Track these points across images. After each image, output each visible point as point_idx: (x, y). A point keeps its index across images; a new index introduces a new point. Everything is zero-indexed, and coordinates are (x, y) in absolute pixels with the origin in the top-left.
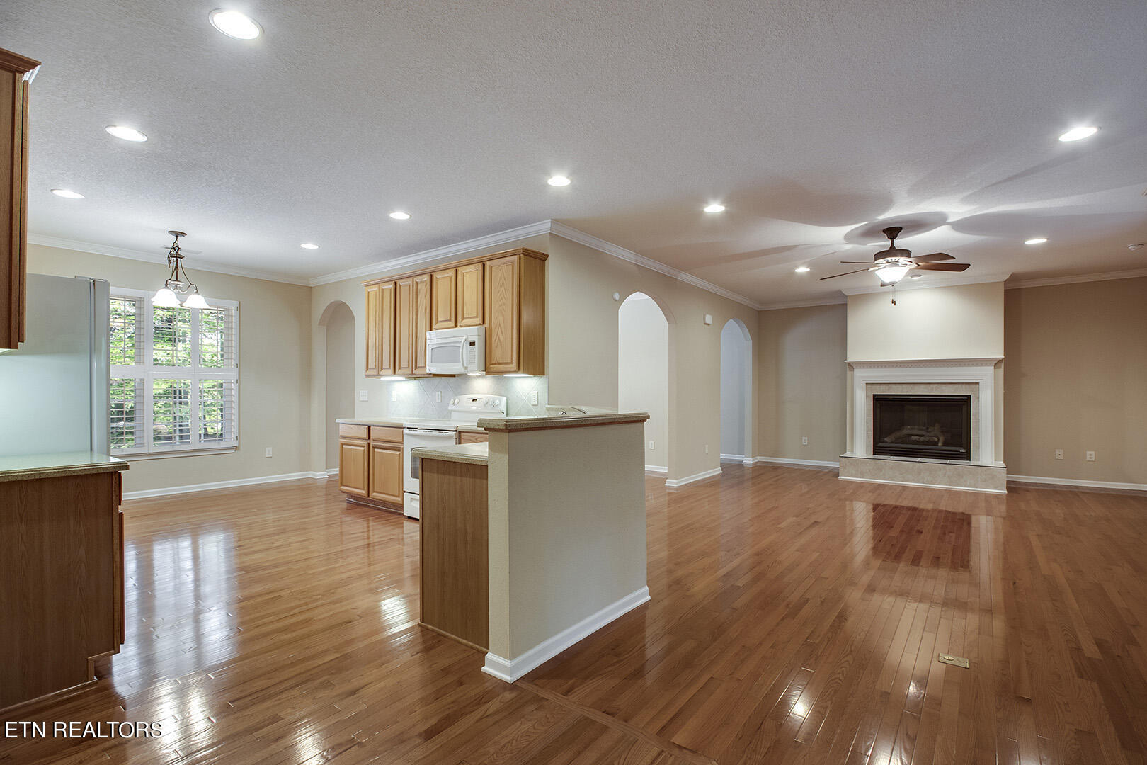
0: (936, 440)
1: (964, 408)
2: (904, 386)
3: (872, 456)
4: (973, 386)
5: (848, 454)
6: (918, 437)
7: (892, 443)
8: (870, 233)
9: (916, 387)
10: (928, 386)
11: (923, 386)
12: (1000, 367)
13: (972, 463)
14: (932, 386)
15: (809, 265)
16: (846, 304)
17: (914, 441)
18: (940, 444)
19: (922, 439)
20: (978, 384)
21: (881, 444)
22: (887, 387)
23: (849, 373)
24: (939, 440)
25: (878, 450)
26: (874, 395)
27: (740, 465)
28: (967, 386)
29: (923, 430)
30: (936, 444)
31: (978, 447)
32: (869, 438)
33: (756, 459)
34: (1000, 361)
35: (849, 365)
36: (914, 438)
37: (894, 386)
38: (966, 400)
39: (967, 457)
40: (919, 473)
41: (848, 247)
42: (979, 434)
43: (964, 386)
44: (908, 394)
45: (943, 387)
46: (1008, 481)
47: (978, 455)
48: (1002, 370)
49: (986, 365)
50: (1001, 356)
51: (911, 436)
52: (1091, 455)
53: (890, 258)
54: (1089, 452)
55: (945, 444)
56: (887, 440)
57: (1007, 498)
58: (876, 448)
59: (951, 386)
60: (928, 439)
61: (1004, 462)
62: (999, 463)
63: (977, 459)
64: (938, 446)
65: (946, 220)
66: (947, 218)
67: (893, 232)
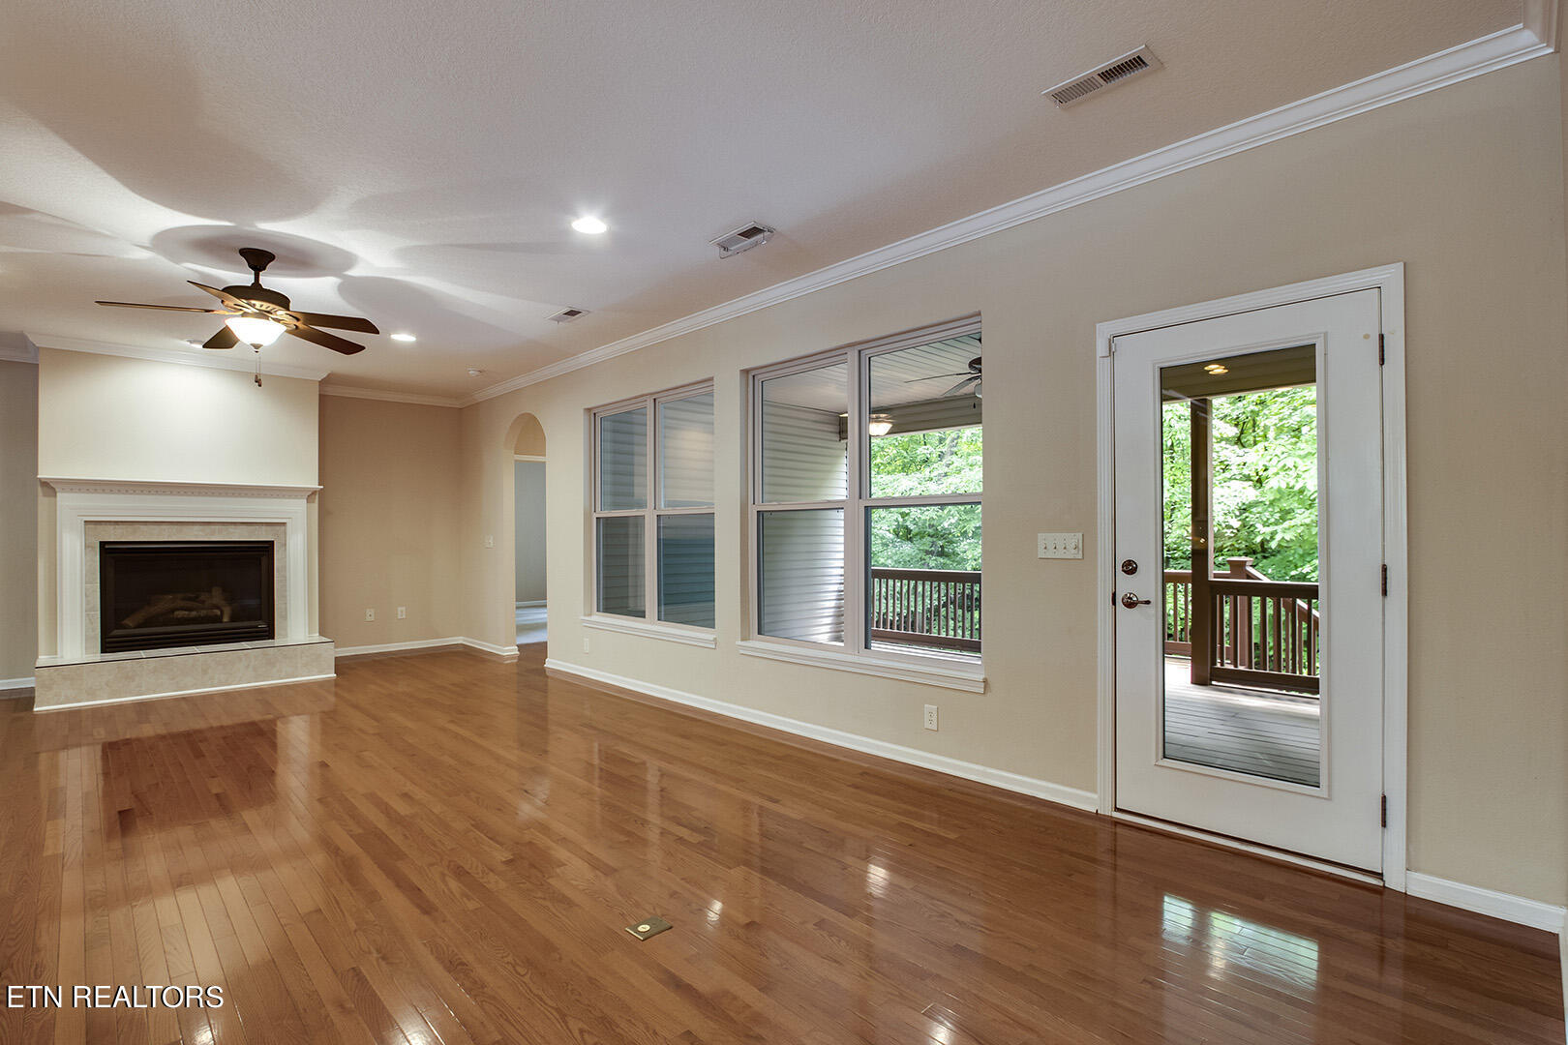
0: (219, 613)
1: (264, 560)
3: (98, 656)
4: (278, 528)
5: (44, 659)
6: (185, 613)
7: (135, 628)
8: (210, 246)
9: (185, 528)
10: (206, 527)
11: (196, 527)
12: (314, 502)
13: (278, 641)
16: (37, 367)
17: (180, 619)
18: (225, 619)
19: (194, 614)
20: (284, 524)
21: (116, 632)
22: (130, 528)
23: (44, 500)
24: (222, 614)
25: (110, 642)
26: (101, 542)
28: (269, 528)
29: (190, 599)
30: (219, 619)
31: (285, 617)
32: (92, 623)
34: (314, 493)
36: (179, 614)
38: (266, 548)
39: (269, 634)
40: (205, 672)
42: (285, 597)
43: (264, 528)
44: (170, 540)
45: (231, 528)
46: (336, 658)
47: (286, 630)
48: (316, 505)
49: (296, 497)
50: (315, 485)
51: (173, 611)
52: (401, 612)
53: (253, 302)
54: (399, 609)
55: (233, 619)
56: (128, 622)
57: (336, 683)
58: (108, 640)
59: (244, 527)
60: (203, 613)
61: (321, 634)
62: (316, 637)
63: (286, 636)
64: (221, 622)
65: (346, 270)
66: (349, 266)
67: (258, 259)
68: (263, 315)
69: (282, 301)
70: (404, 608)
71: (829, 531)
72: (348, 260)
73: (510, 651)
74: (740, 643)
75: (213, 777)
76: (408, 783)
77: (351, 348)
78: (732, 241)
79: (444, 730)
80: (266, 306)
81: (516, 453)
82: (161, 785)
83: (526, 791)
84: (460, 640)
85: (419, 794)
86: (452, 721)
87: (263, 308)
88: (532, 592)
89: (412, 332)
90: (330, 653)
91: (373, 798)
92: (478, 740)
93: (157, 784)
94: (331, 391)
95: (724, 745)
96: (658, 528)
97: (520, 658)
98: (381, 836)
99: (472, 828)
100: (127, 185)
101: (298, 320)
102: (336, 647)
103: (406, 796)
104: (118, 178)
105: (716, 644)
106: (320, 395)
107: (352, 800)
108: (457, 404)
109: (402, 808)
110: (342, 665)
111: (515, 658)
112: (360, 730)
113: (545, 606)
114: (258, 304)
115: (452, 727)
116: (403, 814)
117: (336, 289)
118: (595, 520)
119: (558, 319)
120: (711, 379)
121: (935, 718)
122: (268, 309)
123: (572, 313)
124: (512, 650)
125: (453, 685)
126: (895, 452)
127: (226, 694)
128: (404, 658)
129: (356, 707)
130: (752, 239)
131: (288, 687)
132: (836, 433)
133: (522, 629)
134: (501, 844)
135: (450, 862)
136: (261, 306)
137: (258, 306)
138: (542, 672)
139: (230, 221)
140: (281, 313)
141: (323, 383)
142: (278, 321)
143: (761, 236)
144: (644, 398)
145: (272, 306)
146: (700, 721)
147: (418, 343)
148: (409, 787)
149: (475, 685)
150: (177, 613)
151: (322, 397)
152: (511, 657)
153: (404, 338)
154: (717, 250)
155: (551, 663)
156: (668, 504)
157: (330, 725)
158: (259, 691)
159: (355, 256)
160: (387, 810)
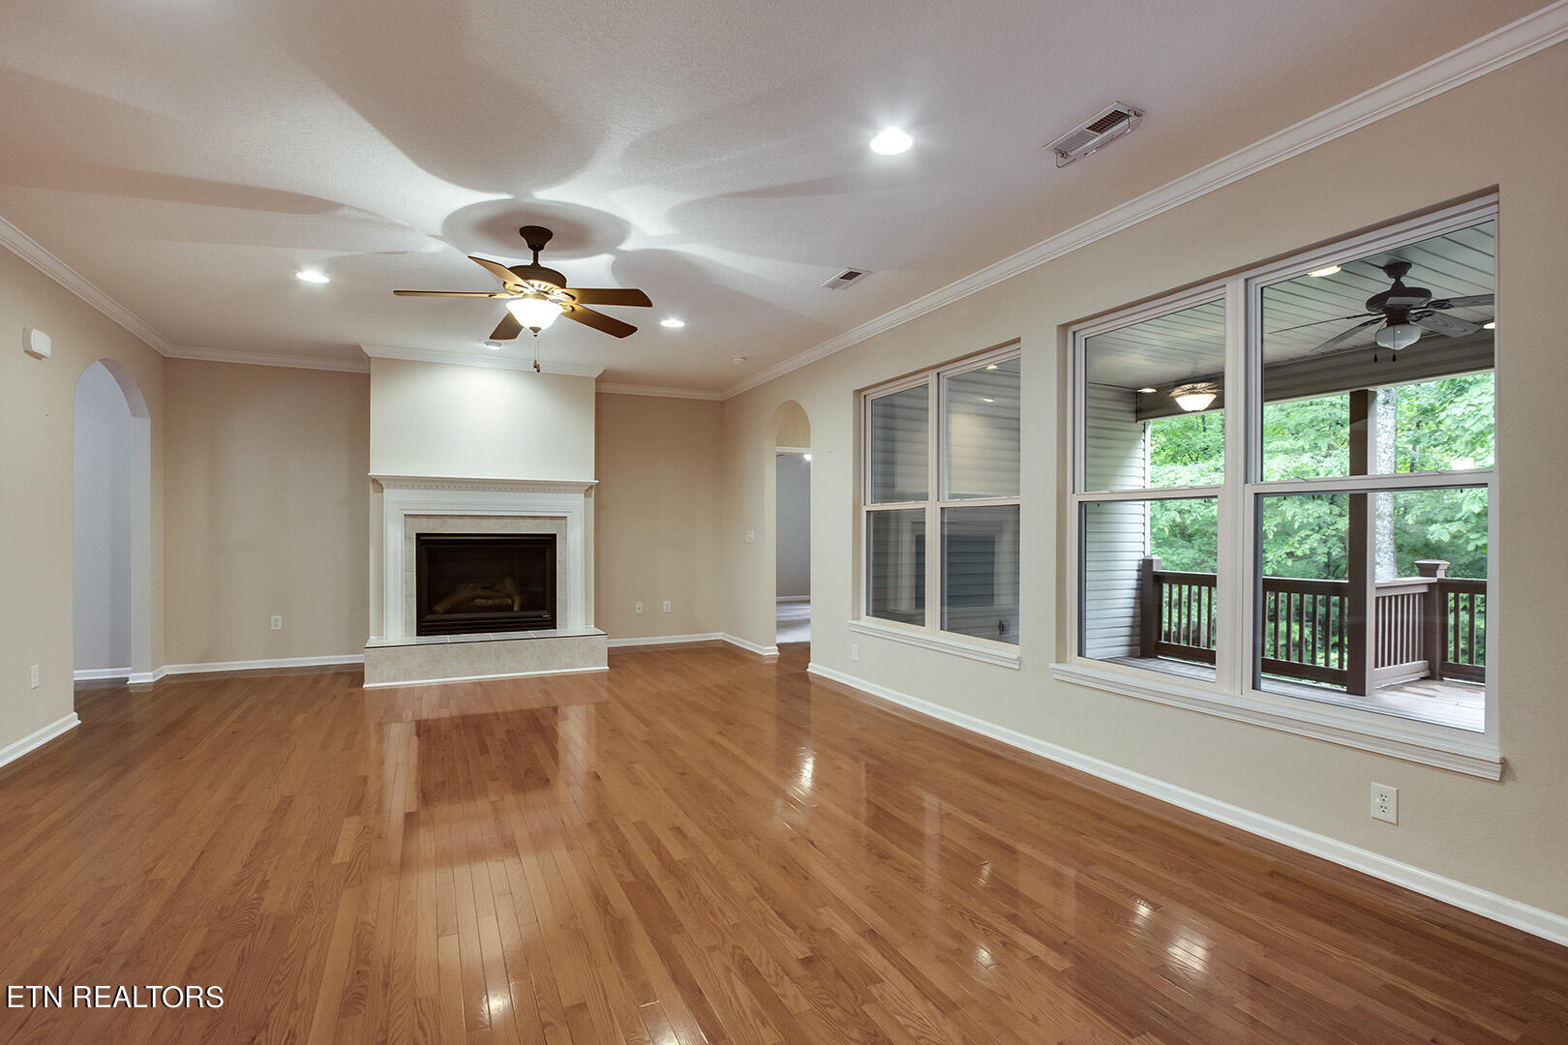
0: (510, 601)
1: (548, 554)
2: (467, 520)
3: (415, 639)
4: (559, 521)
5: (373, 641)
6: (484, 601)
7: (445, 613)
8: (493, 228)
9: (484, 522)
12: (591, 495)
13: (559, 631)
14: (505, 520)
15: (331, 267)
16: (369, 375)
17: (479, 607)
18: (516, 609)
19: (490, 602)
20: (565, 517)
21: (430, 619)
22: (440, 521)
23: (373, 496)
24: (513, 603)
25: (424, 628)
26: (417, 534)
27: (118, 690)
28: (552, 521)
29: (488, 587)
30: (510, 608)
31: (566, 609)
32: (409, 608)
33: (162, 671)
34: (591, 487)
35: (375, 481)
36: (479, 602)
37: (450, 520)
38: (549, 541)
39: (552, 624)
41: (437, 247)
42: (566, 589)
43: (545, 521)
44: (472, 532)
45: (521, 522)
46: (609, 649)
47: (566, 621)
48: (592, 500)
49: (575, 492)
50: (591, 479)
51: (475, 599)
52: (667, 606)
53: (531, 282)
54: (666, 602)
55: (522, 608)
56: (438, 608)
57: (608, 676)
58: (423, 624)
59: (531, 521)
60: (497, 602)
61: (597, 625)
62: (592, 629)
63: (566, 626)
64: (512, 610)
65: (619, 245)
66: (622, 239)
67: (537, 237)
68: (542, 295)
69: (559, 280)
70: (669, 602)
71: (1128, 528)
72: (622, 229)
73: (772, 651)
74: (1053, 665)
75: (494, 780)
76: (680, 813)
77: (622, 330)
78: (1079, 139)
79: (712, 743)
80: (544, 285)
81: (777, 445)
82: (446, 785)
83: (812, 843)
84: (720, 636)
85: (693, 831)
86: (720, 733)
87: (541, 289)
88: (794, 587)
89: (681, 318)
90: (604, 644)
91: (642, 826)
92: (750, 761)
93: (444, 782)
94: (607, 388)
95: (1047, 799)
96: (942, 523)
97: (780, 659)
98: (652, 889)
99: (756, 894)
100: (413, 158)
101: (573, 298)
102: (609, 638)
103: (678, 830)
104: (405, 150)
105: (1020, 664)
106: (596, 393)
107: (624, 831)
108: (717, 397)
109: (676, 851)
110: (615, 657)
111: (774, 659)
112: (631, 735)
113: (808, 602)
114: (536, 283)
115: (720, 739)
116: (676, 859)
117: (610, 269)
118: (865, 513)
119: (833, 286)
120: (1018, 340)
121: (1392, 805)
122: (546, 290)
123: (850, 276)
124: (773, 650)
125: (716, 687)
126: (1165, 440)
127: (515, 681)
128: (670, 652)
129: (625, 705)
130: (1105, 134)
131: (566, 677)
132: (1130, 412)
133: (784, 625)
134: (794, 928)
135: (734, 947)
136: (540, 286)
137: (536, 287)
138: (805, 677)
139: (509, 193)
140: (558, 292)
141: (599, 380)
142: (556, 301)
143: (1126, 122)
144: (925, 374)
145: (550, 285)
146: (1002, 758)
147: (686, 328)
148: (681, 819)
149: (739, 689)
150: (477, 601)
151: (598, 395)
152: (770, 657)
153: (673, 323)
154: (1053, 157)
155: (814, 668)
156: (953, 497)
157: (604, 724)
158: (542, 679)
159: (628, 223)
160: (659, 852)
